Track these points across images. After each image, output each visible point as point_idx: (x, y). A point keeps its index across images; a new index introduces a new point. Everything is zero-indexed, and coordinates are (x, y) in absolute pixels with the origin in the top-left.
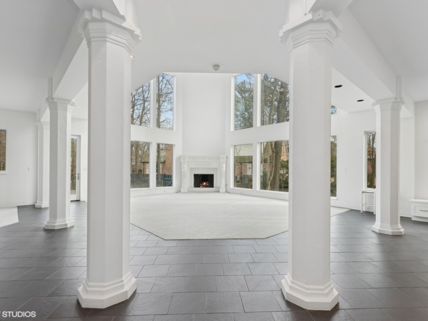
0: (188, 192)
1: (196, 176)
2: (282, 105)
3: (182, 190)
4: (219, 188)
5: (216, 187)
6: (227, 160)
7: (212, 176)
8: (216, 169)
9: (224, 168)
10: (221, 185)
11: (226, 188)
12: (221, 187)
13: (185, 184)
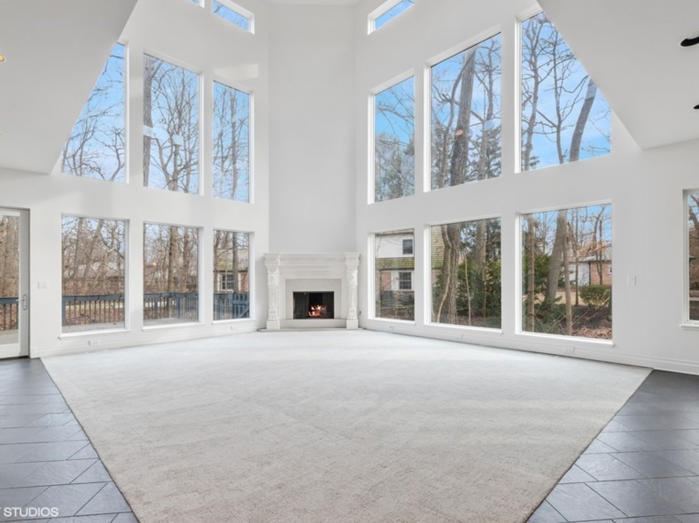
0: (281, 328)
1: (297, 296)
2: (460, 161)
3: (269, 325)
4: (346, 319)
5: (340, 318)
6: (360, 263)
7: (331, 295)
8: (339, 281)
9: (355, 279)
10: (350, 314)
11: (358, 318)
12: (349, 318)
13: (274, 312)
